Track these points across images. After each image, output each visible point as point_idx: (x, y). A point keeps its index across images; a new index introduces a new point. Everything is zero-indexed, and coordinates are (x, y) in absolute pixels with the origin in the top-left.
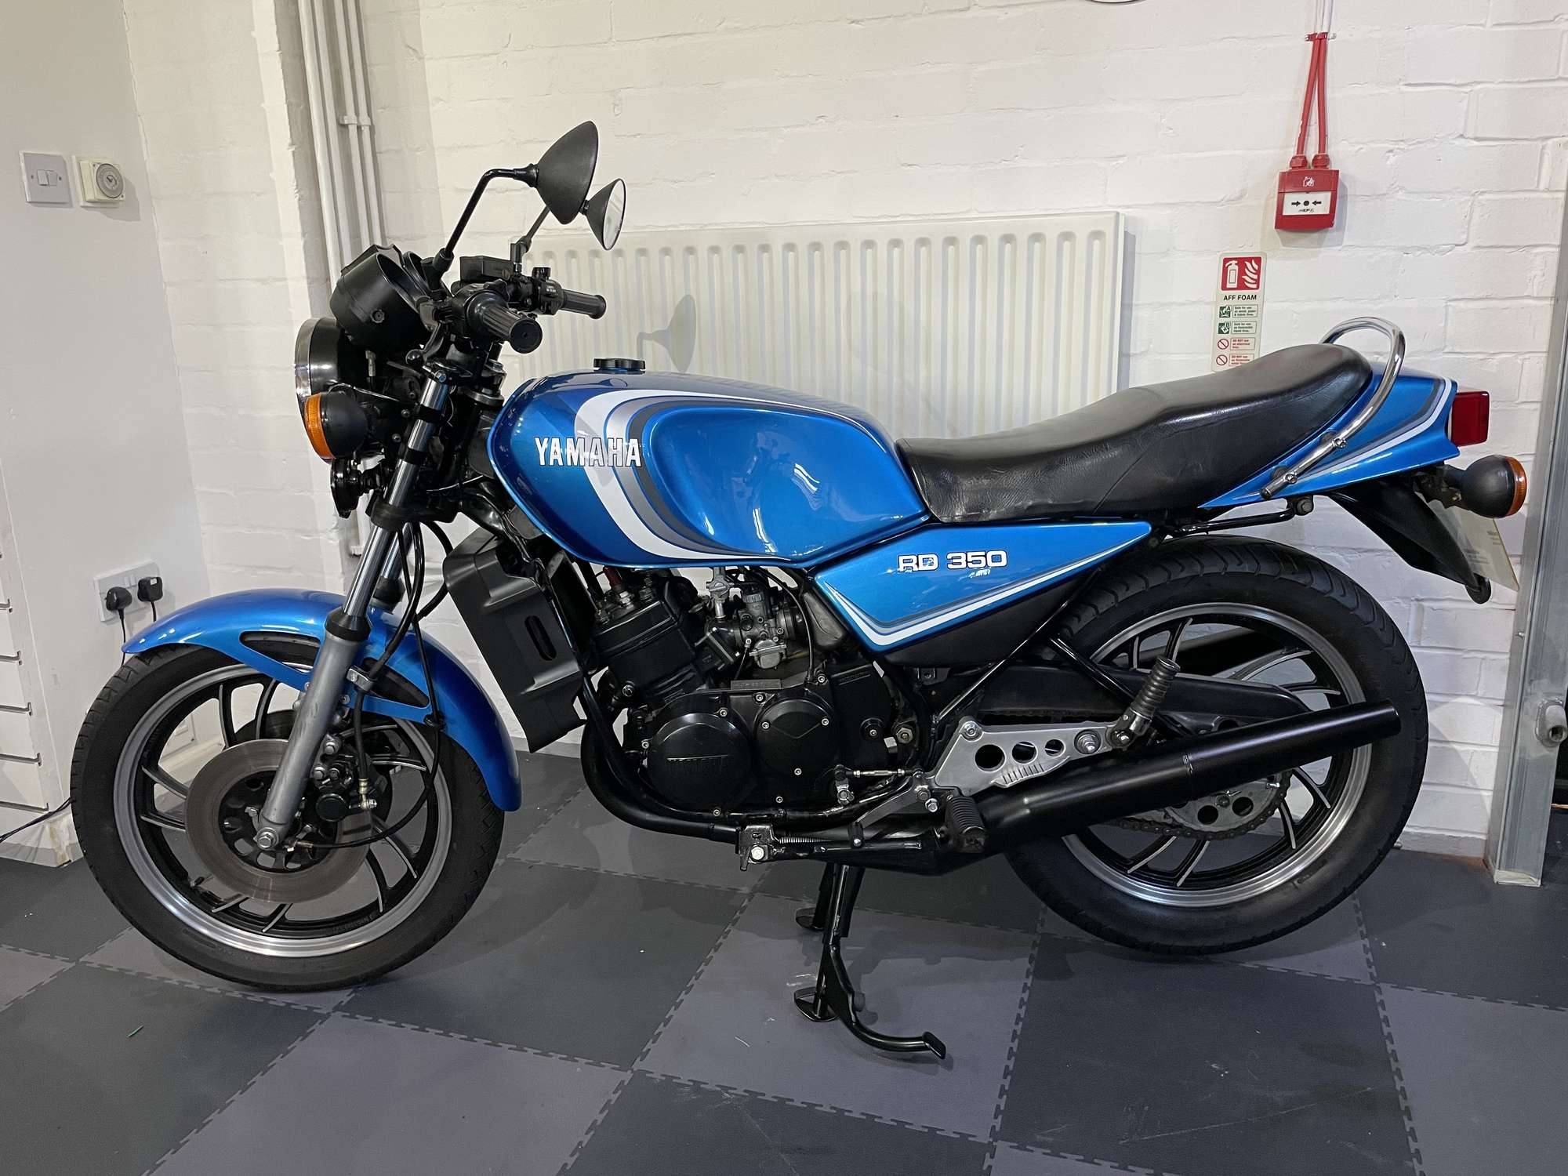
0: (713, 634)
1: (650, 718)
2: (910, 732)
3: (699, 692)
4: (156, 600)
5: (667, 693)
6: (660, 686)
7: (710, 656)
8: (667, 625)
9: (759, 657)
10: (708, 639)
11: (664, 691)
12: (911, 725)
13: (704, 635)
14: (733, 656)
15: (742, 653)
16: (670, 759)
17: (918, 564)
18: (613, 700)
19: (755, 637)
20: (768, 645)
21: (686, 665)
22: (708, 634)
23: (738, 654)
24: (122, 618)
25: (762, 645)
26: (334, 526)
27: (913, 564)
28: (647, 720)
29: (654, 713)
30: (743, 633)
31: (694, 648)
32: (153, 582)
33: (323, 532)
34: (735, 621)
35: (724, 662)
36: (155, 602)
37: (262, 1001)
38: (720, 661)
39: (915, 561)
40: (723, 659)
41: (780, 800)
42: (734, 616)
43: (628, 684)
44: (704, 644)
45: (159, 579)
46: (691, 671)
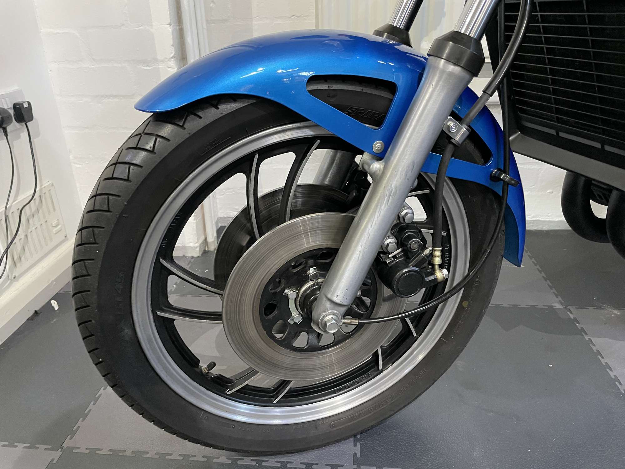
4: (29, 121)
24: (6, 135)
26: (172, 55)
32: (26, 105)
33: (162, 61)
36: (28, 124)
37: (279, 465)
45: (29, 103)
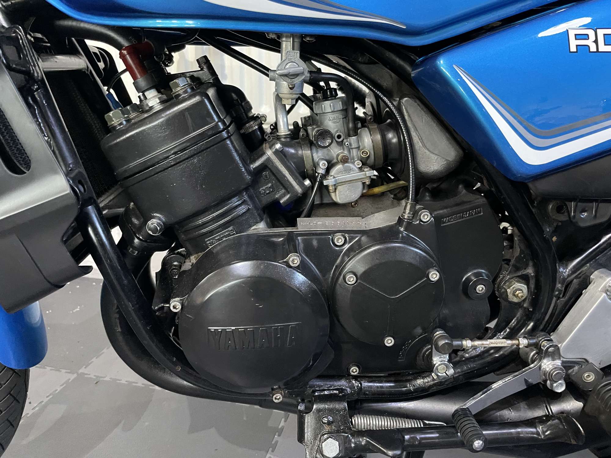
0: (276, 153)
1: (187, 266)
2: (524, 287)
3: (255, 232)
5: (211, 232)
6: (200, 222)
7: (270, 185)
8: (210, 133)
9: (335, 187)
10: (269, 159)
11: (207, 229)
12: (525, 279)
13: (263, 153)
14: (301, 185)
15: (313, 179)
16: (212, 329)
17: (596, 42)
18: (136, 241)
19: (331, 161)
20: (349, 170)
21: (237, 193)
22: (269, 153)
23: (307, 182)
25: (340, 172)
27: (590, 42)
28: (183, 269)
29: (193, 259)
30: (315, 155)
31: (249, 172)
34: (303, 139)
35: (289, 193)
38: (283, 191)
39: (592, 37)
40: (287, 187)
41: (354, 370)
42: (301, 134)
43: (154, 217)
44: (264, 167)
46: (244, 202)
